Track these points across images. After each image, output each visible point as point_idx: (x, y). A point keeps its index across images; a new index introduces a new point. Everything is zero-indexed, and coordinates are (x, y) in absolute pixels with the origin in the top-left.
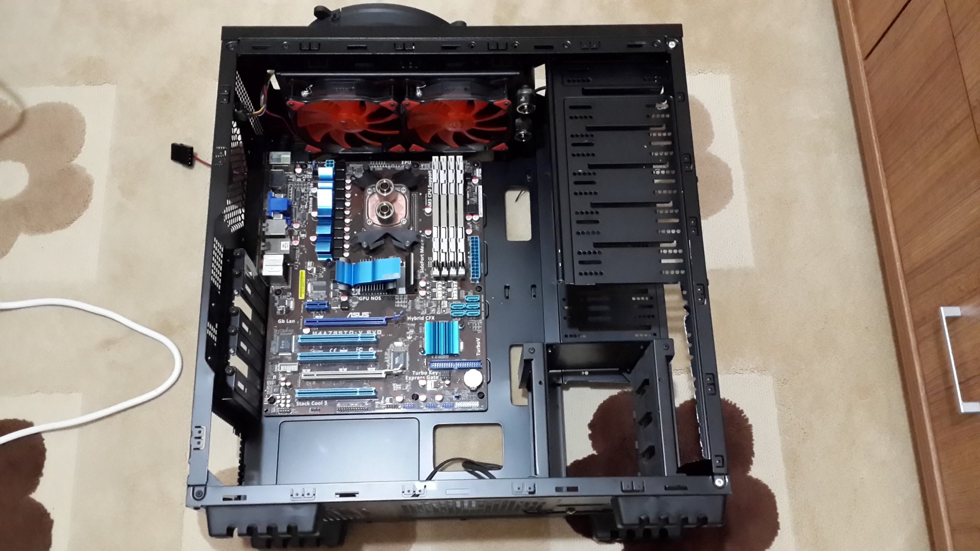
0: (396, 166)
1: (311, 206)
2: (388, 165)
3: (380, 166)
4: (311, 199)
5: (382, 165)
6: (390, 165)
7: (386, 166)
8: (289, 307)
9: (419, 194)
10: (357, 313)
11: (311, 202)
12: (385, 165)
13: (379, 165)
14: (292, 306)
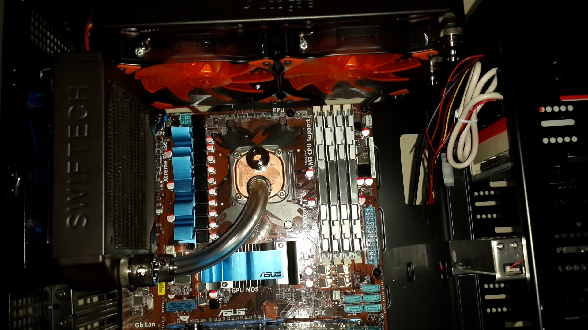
0: (267, 116)
1: (166, 172)
2: (256, 115)
3: (248, 117)
4: (165, 162)
5: (249, 115)
6: (259, 115)
7: (255, 116)
8: (147, 306)
9: (296, 150)
10: (230, 310)
11: (165, 167)
12: (253, 115)
13: (246, 115)
14: (151, 304)
